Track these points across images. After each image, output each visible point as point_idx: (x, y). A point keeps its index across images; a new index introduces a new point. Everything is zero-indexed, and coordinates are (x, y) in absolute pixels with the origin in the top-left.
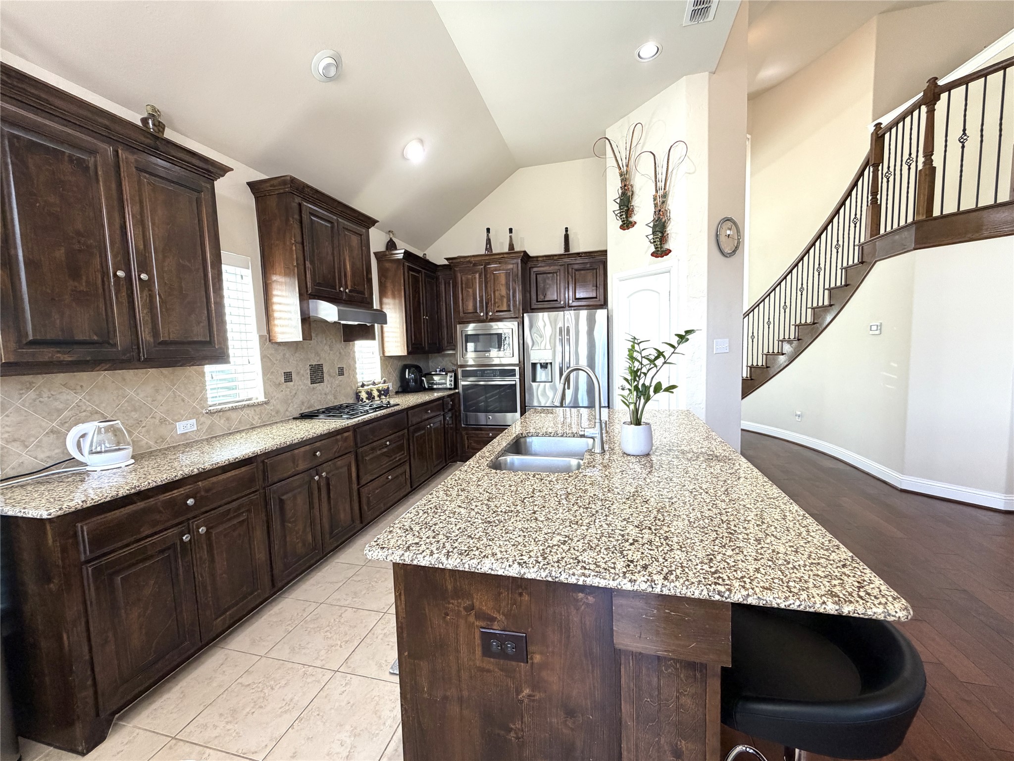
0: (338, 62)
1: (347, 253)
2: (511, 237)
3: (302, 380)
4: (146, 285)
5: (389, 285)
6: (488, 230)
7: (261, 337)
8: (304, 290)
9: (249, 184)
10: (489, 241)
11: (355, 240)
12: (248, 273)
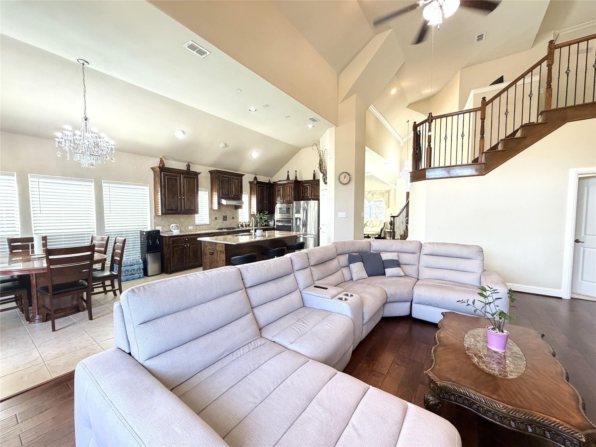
0: (226, 145)
1: (233, 185)
2: (296, 174)
3: (220, 220)
4: (184, 199)
5: (252, 193)
6: (288, 172)
7: (209, 208)
8: (219, 197)
9: (209, 171)
10: (288, 175)
11: (236, 181)
12: (207, 193)
